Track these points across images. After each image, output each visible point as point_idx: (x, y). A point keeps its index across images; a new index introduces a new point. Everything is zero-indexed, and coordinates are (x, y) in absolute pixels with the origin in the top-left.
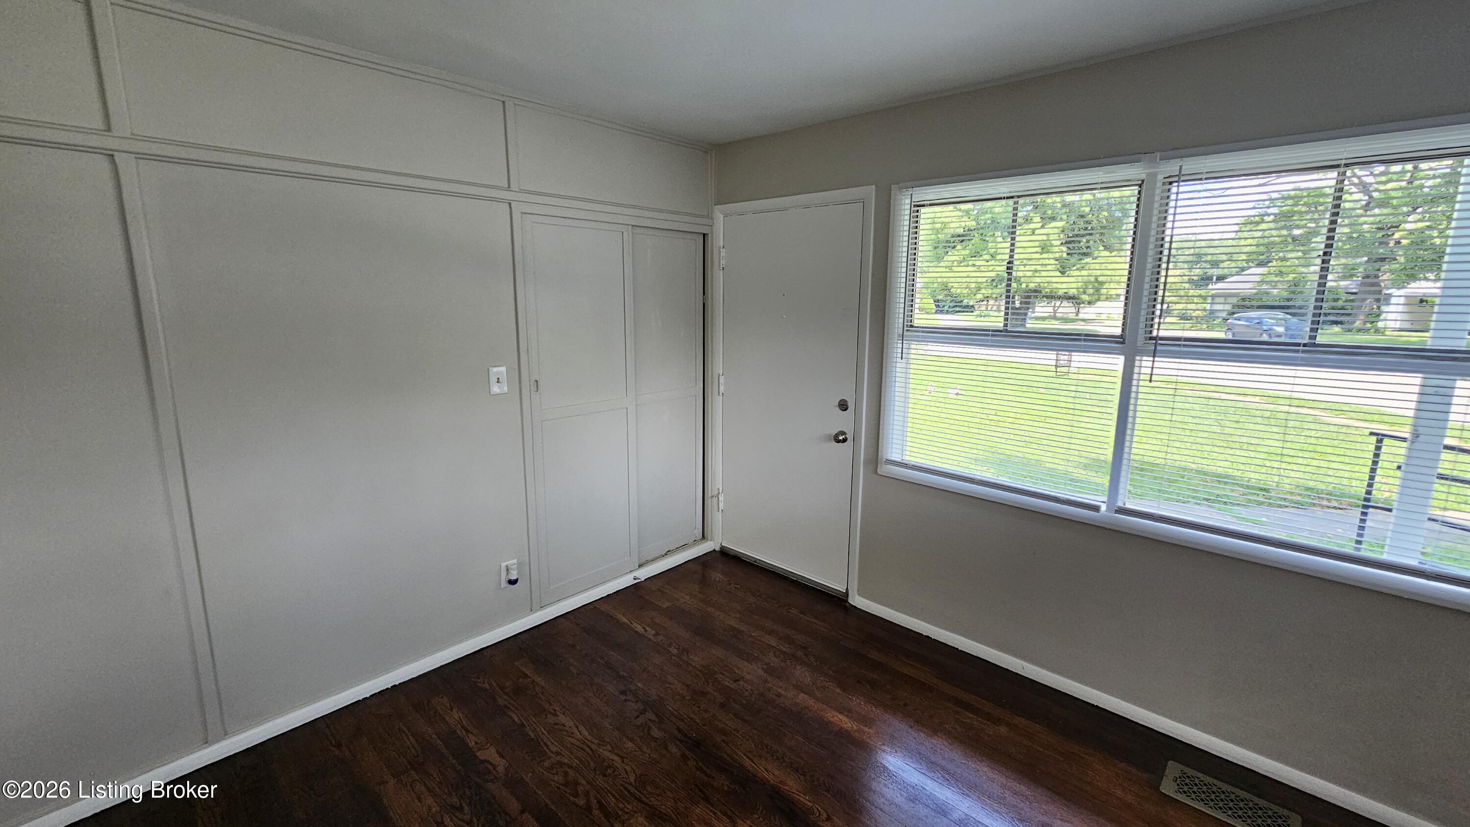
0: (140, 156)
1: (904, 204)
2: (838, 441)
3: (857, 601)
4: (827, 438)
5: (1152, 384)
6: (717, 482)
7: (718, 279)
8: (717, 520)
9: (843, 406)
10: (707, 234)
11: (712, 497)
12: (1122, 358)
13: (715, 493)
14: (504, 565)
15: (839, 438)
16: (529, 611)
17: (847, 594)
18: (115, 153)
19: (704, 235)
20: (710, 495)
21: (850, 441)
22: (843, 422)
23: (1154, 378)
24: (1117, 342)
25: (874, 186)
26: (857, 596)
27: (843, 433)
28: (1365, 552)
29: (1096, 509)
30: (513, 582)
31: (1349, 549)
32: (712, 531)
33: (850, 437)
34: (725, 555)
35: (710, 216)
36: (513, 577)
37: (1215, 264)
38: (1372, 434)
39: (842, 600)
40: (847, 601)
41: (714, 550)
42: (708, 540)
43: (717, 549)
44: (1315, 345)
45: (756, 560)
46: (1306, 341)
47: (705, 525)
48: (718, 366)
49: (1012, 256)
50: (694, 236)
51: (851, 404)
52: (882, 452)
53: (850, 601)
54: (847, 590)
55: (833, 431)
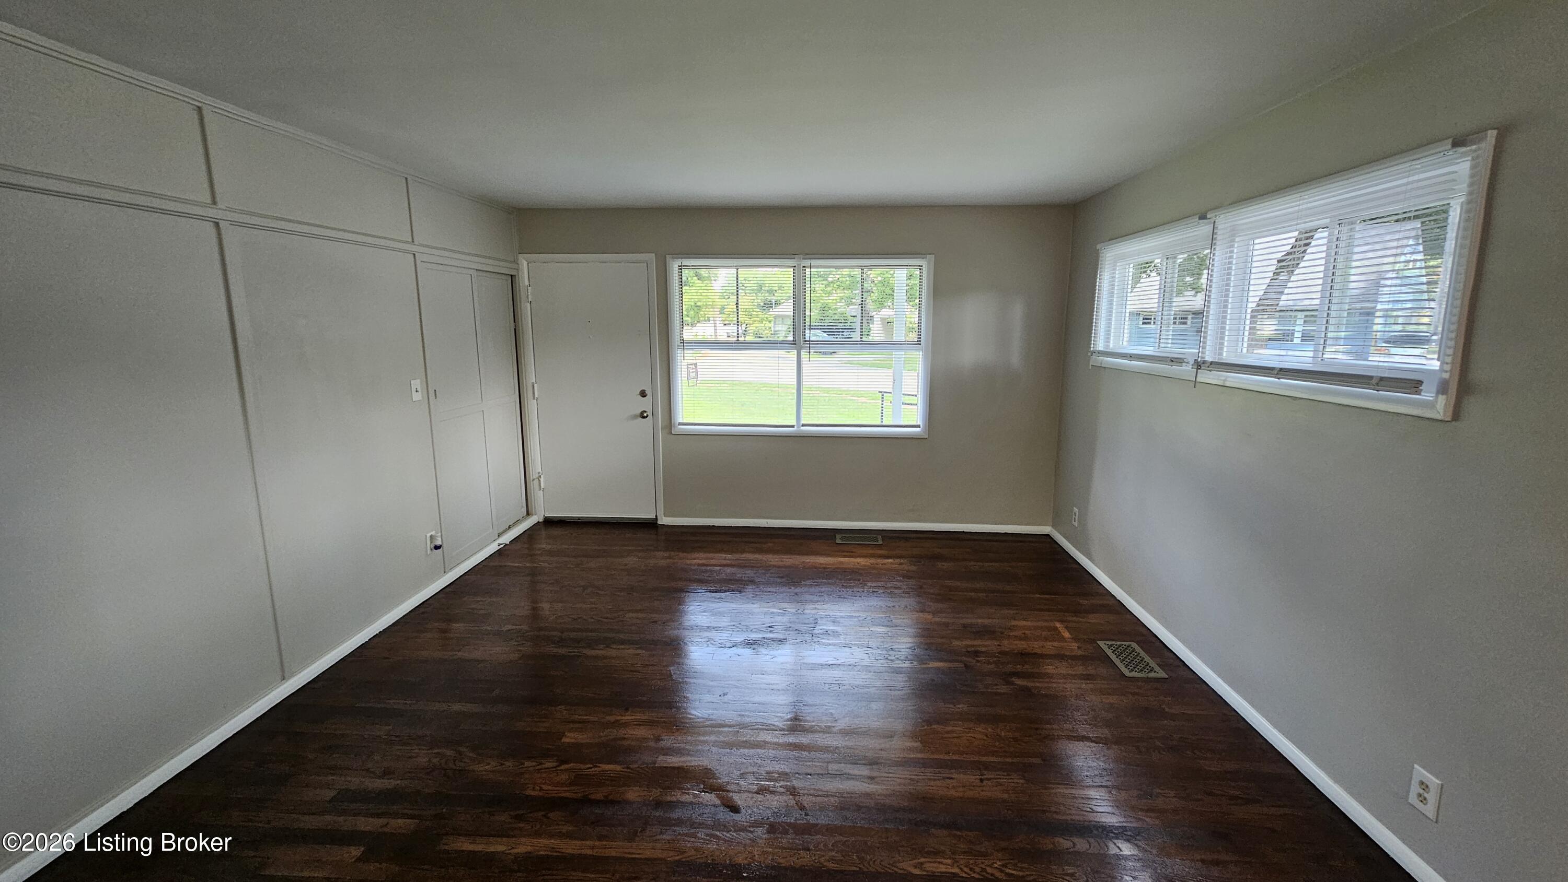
0: (233, 223)
1: (674, 266)
2: (644, 417)
3: (664, 520)
4: (635, 417)
5: (810, 362)
6: (536, 467)
7: (526, 309)
8: (538, 497)
9: (643, 394)
10: (515, 276)
11: (533, 480)
12: (796, 351)
13: (536, 476)
14: (428, 535)
15: (643, 416)
16: (443, 572)
17: (656, 519)
18: (220, 221)
19: (512, 276)
20: (532, 479)
21: (650, 416)
22: (645, 404)
23: (811, 359)
24: (792, 344)
25: (654, 254)
26: (664, 518)
27: (645, 412)
28: (884, 423)
29: (793, 426)
30: (437, 547)
31: (879, 423)
32: (535, 508)
33: (650, 413)
34: (549, 522)
35: (515, 262)
36: (439, 543)
37: (771, 292)
38: (880, 392)
39: (654, 523)
40: (657, 523)
41: (538, 522)
42: (533, 515)
43: (541, 520)
44: (862, 341)
45: (579, 518)
46: (859, 339)
47: (529, 506)
48: (530, 377)
49: (737, 301)
50: (504, 277)
51: (649, 392)
52: (674, 419)
53: (659, 522)
54: (656, 516)
55: (638, 412)
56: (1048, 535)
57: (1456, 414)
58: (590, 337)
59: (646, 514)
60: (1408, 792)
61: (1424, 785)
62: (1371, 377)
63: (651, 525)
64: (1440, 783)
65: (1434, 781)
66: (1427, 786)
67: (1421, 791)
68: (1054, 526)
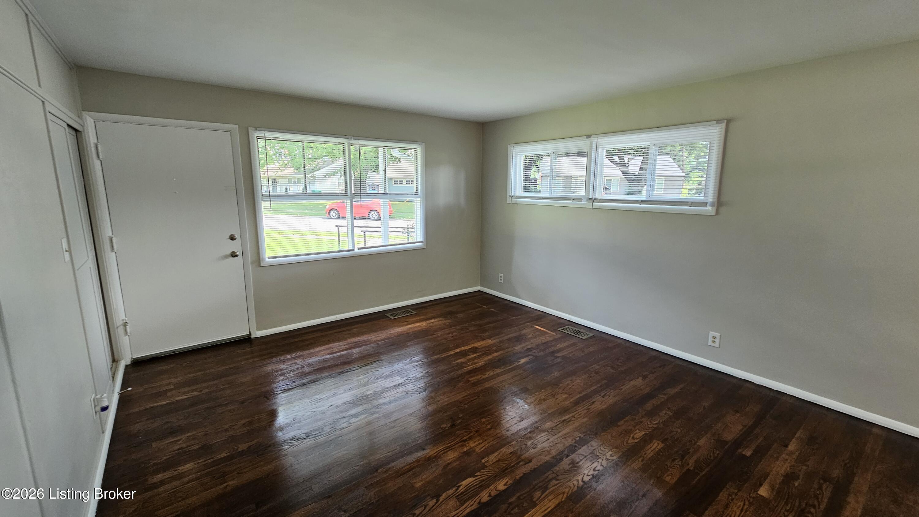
1: (254, 136)
3: (257, 334)
4: (226, 257)
6: (120, 315)
7: (96, 166)
8: (125, 343)
9: (232, 238)
10: (81, 130)
11: (118, 328)
12: (349, 200)
13: (120, 324)
15: (234, 255)
16: (103, 433)
17: (250, 334)
19: (78, 132)
20: (116, 328)
21: (240, 255)
22: (235, 246)
24: (345, 195)
25: (236, 125)
26: (256, 332)
27: (235, 252)
30: (104, 409)
33: (239, 252)
35: (80, 118)
36: (106, 404)
39: (249, 338)
40: (251, 338)
41: (126, 365)
42: (120, 360)
43: (129, 363)
44: (387, 193)
45: (173, 351)
46: (385, 192)
47: (115, 353)
48: (107, 231)
50: (74, 133)
51: (237, 236)
52: (262, 255)
53: (253, 336)
54: (250, 332)
55: (229, 252)
56: (479, 291)
57: (717, 213)
58: (176, 193)
59: (240, 332)
60: (708, 341)
61: (714, 337)
62: (688, 202)
63: (247, 340)
64: (719, 334)
65: (717, 335)
66: (715, 337)
67: (713, 340)
68: (482, 285)
